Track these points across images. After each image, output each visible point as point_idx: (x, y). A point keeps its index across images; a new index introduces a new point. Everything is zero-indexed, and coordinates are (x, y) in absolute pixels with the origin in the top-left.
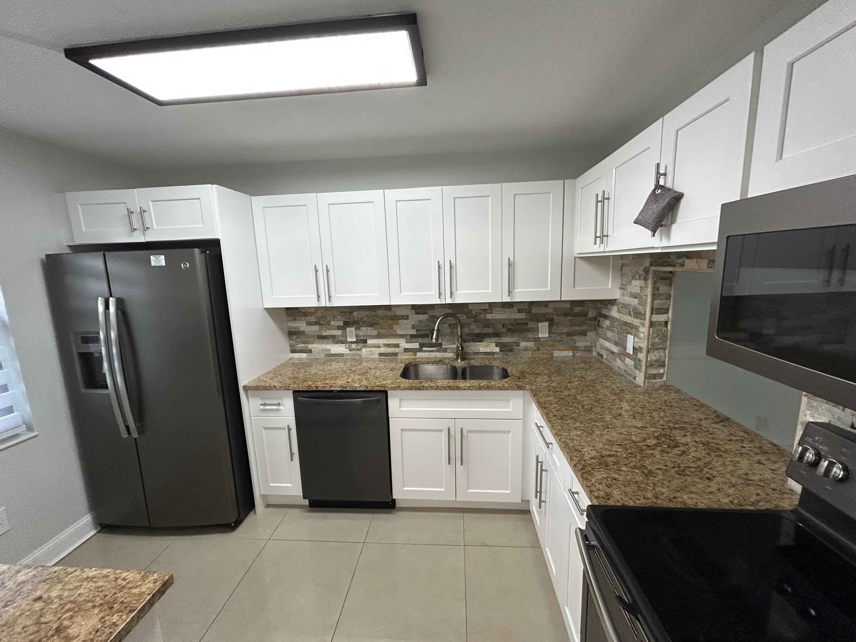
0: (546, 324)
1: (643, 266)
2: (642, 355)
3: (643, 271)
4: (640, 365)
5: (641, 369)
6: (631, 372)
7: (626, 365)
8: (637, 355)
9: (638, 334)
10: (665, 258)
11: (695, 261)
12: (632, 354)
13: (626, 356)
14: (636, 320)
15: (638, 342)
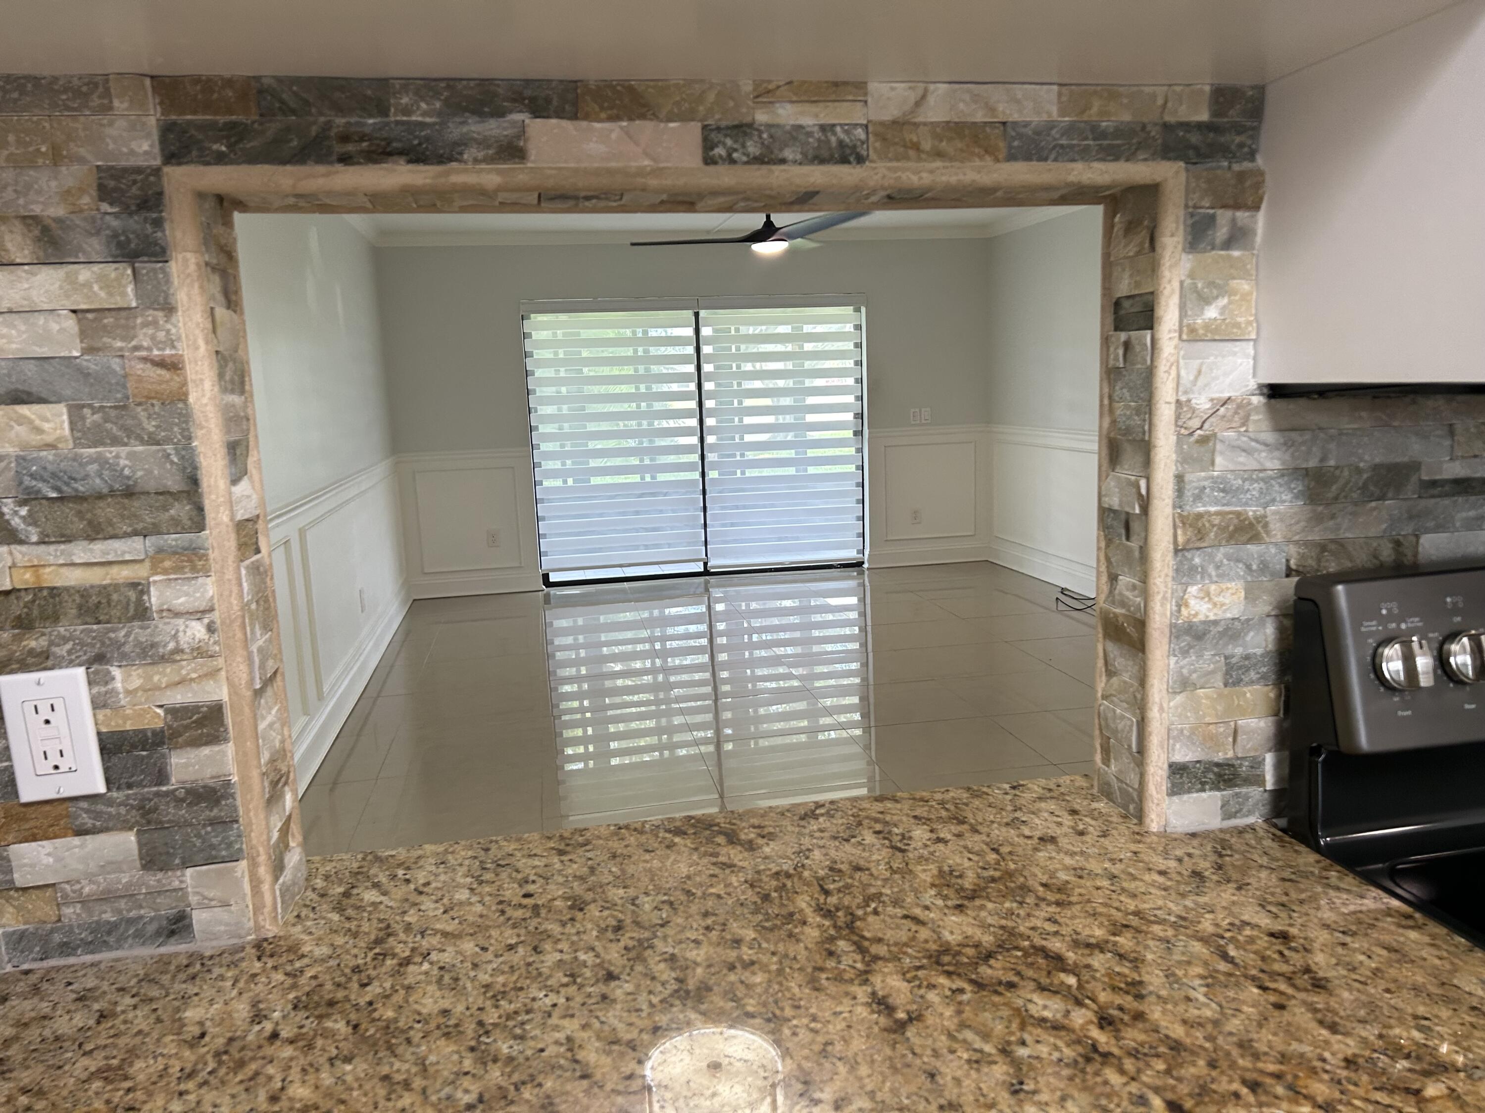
1: (82, 160)
2: (224, 754)
3: (86, 200)
4: (213, 822)
5: (230, 845)
6: (109, 917)
7: (34, 895)
8: (162, 777)
9: (138, 633)
10: (340, 110)
11: (614, 130)
12: (101, 788)
13: (10, 838)
14: (80, 552)
15: (157, 688)
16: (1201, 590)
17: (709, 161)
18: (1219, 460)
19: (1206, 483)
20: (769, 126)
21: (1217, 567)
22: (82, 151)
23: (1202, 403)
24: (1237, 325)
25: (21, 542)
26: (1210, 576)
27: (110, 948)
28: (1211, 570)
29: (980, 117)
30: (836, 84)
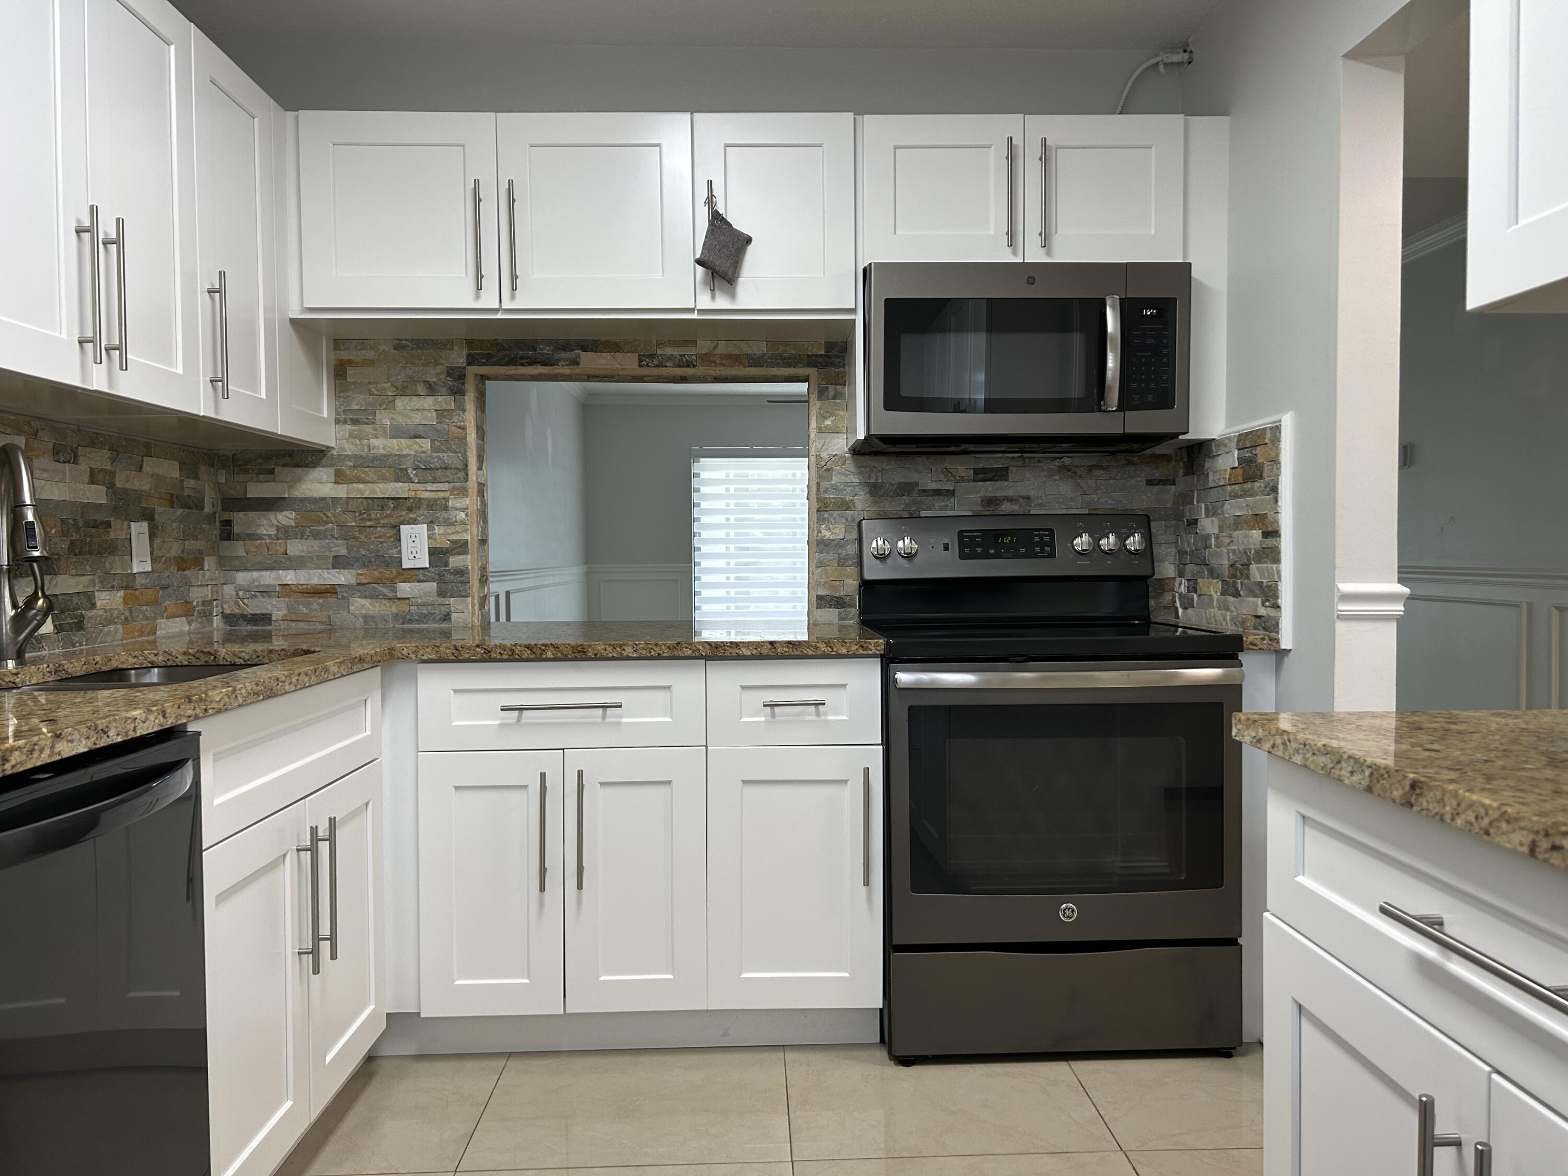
0: (145, 525)
1: (443, 364)
2: (467, 558)
3: (442, 377)
4: (461, 582)
5: (466, 591)
6: (425, 612)
7: (402, 601)
8: (447, 565)
9: (445, 515)
10: (521, 349)
11: (608, 356)
12: (428, 566)
13: (397, 581)
14: (430, 487)
15: (448, 534)
16: (826, 527)
17: (640, 366)
18: (834, 478)
19: (828, 486)
20: (661, 355)
21: (834, 519)
22: (443, 362)
23: (825, 455)
24: (838, 427)
25: (413, 482)
26: (831, 522)
27: (424, 623)
28: (832, 519)
29: (737, 352)
30: (686, 341)
